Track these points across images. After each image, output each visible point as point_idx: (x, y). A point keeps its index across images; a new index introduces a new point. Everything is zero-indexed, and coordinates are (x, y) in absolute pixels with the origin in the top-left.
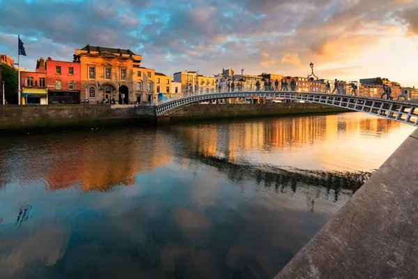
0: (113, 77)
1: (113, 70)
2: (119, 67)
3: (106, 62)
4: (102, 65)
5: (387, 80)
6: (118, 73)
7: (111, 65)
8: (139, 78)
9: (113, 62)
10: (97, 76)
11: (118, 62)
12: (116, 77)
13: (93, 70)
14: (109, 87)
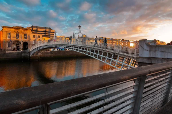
0: (20, 38)
1: (20, 35)
2: (23, 33)
3: (16, 31)
4: (14, 32)
5: (158, 40)
6: (22, 35)
7: (19, 32)
8: (34, 38)
9: (20, 31)
10: (11, 37)
11: (23, 31)
12: (21, 38)
13: (9, 34)
14: (18, 43)
